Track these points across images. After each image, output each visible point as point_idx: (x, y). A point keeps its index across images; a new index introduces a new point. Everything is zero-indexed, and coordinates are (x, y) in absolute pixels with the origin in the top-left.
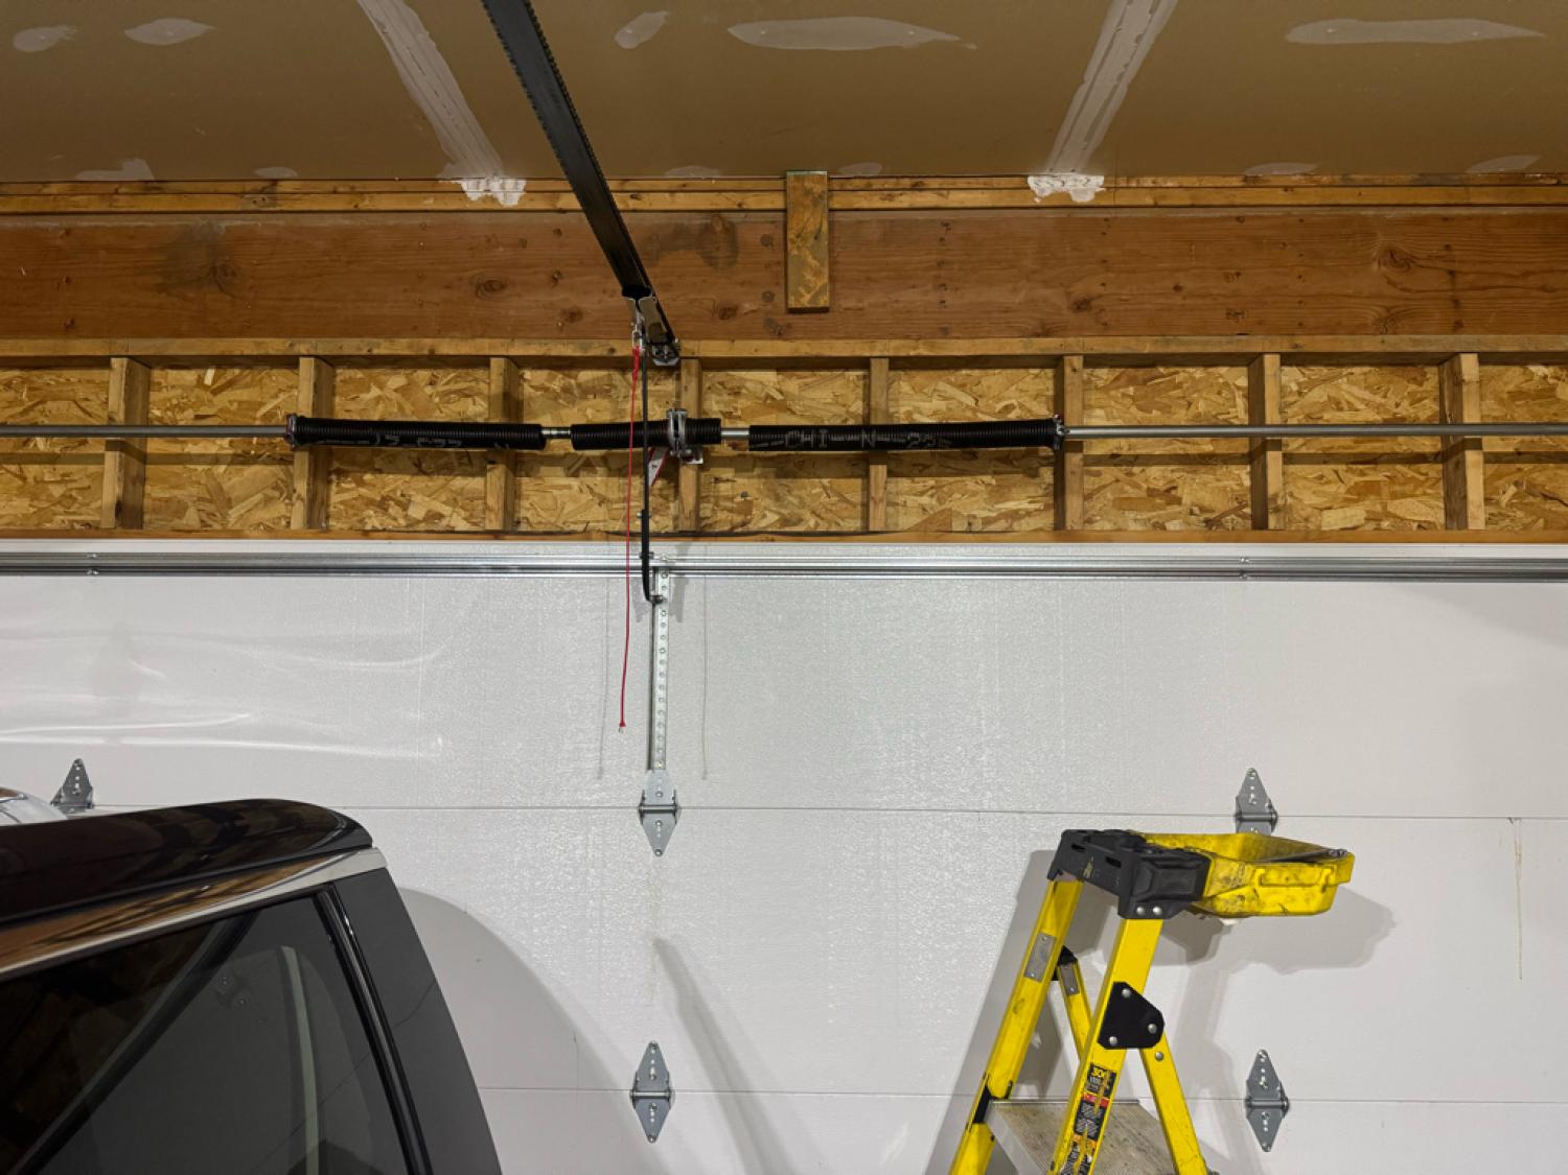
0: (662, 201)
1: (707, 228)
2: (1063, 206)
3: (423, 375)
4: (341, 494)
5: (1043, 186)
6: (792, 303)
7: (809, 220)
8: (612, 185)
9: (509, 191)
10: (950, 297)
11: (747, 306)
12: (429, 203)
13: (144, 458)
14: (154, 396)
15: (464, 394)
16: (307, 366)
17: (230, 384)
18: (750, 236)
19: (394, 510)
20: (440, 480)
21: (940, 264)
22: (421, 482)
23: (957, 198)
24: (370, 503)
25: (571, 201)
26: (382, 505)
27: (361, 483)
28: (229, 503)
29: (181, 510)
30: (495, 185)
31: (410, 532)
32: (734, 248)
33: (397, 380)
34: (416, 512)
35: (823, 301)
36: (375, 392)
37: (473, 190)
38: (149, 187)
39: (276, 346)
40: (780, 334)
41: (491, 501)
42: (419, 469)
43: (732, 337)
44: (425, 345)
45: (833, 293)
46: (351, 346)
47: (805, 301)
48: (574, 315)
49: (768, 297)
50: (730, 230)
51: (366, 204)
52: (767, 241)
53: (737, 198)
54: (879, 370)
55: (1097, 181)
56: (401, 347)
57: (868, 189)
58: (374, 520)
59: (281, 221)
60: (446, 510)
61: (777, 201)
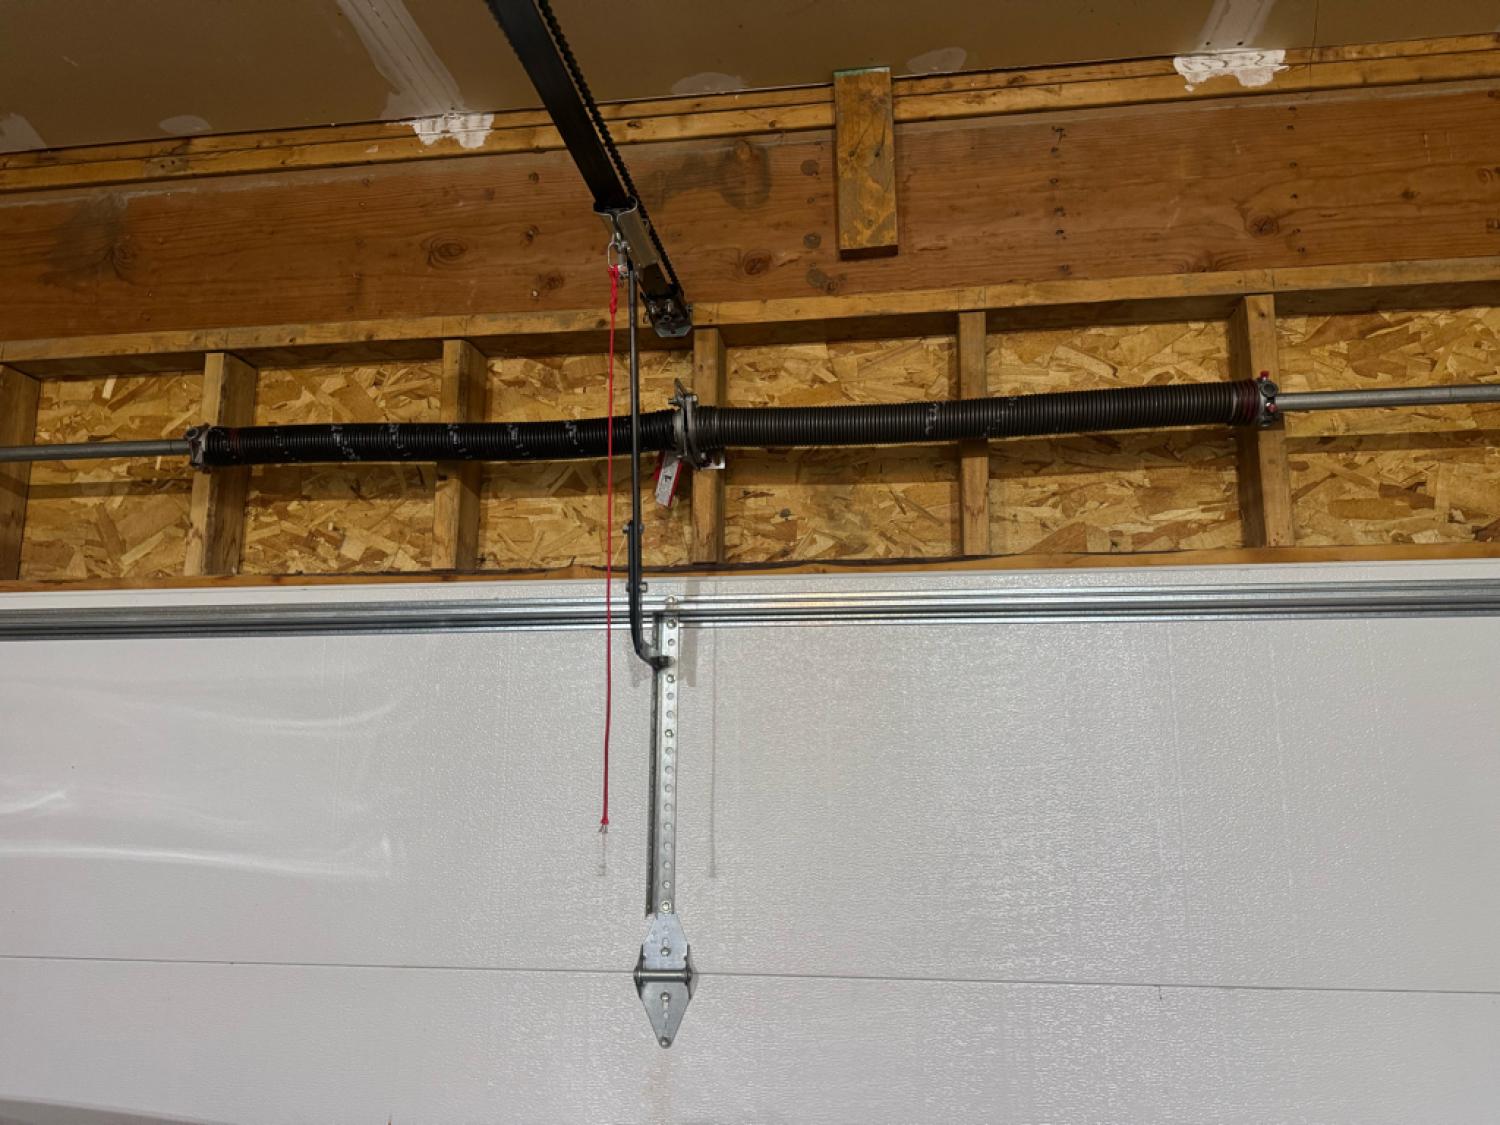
0: (671, 129)
1: (730, 157)
2: (1228, 93)
3: (366, 373)
4: (260, 528)
5: (1195, 69)
6: (846, 244)
7: (870, 132)
8: (604, 112)
9: (472, 130)
10: (1069, 225)
11: (784, 256)
12: (373, 152)
13: (25, 490)
14: (43, 415)
15: (417, 395)
16: (214, 365)
17: (132, 396)
18: (786, 161)
19: (324, 549)
20: (382, 505)
21: (1054, 181)
22: (358, 511)
23: (1071, 95)
24: (294, 540)
25: (552, 137)
26: (309, 544)
27: (284, 515)
28: (122, 547)
29: (64, 559)
30: (455, 125)
31: (344, 574)
32: (766, 179)
33: (333, 382)
34: (352, 550)
35: (889, 238)
36: (307, 397)
37: (427, 132)
38: (42, 157)
39: (178, 341)
40: (830, 288)
41: (440, 530)
42: (357, 492)
43: (762, 296)
44: (360, 329)
45: (902, 230)
46: (269, 336)
47: (864, 239)
48: (552, 282)
49: (813, 241)
50: (760, 157)
51: (293, 161)
52: (810, 169)
53: (769, 115)
54: (972, 330)
55: (1275, 57)
56: (331, 333)
57: (948, 90)
58: (297, 562)
59: (192, 188)
60: (389, 546)
61: (824, 116)
